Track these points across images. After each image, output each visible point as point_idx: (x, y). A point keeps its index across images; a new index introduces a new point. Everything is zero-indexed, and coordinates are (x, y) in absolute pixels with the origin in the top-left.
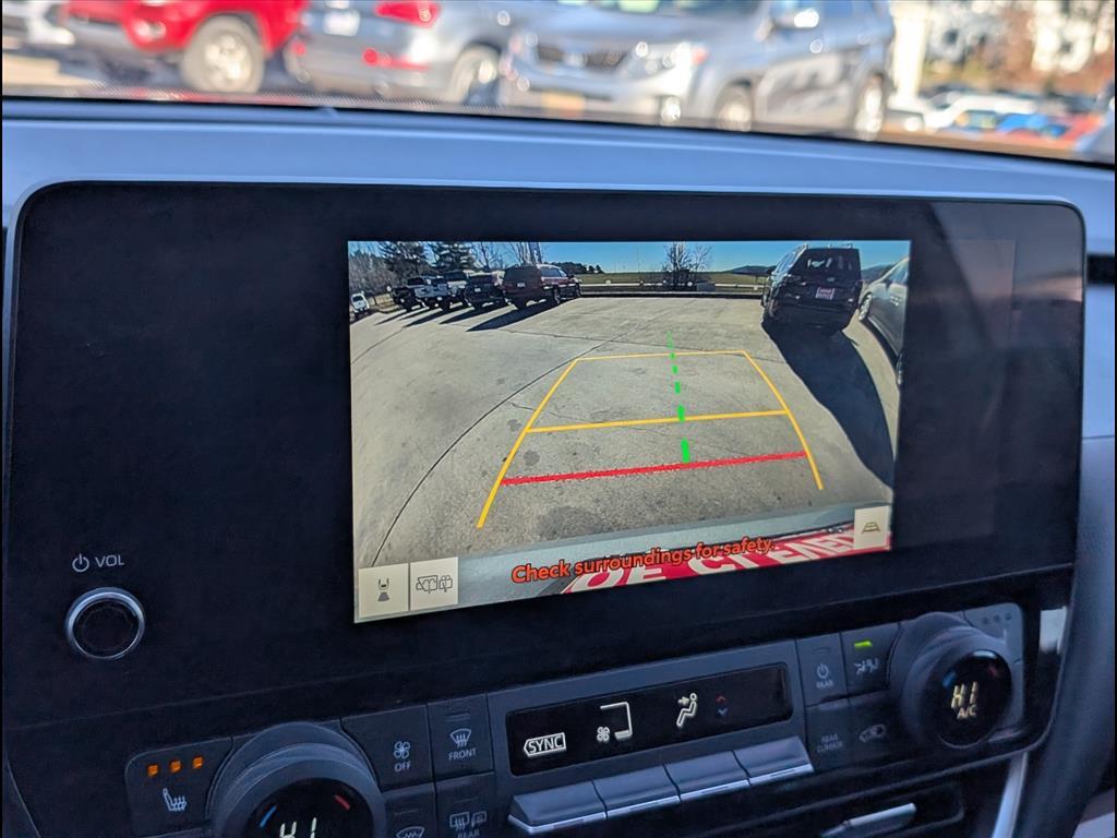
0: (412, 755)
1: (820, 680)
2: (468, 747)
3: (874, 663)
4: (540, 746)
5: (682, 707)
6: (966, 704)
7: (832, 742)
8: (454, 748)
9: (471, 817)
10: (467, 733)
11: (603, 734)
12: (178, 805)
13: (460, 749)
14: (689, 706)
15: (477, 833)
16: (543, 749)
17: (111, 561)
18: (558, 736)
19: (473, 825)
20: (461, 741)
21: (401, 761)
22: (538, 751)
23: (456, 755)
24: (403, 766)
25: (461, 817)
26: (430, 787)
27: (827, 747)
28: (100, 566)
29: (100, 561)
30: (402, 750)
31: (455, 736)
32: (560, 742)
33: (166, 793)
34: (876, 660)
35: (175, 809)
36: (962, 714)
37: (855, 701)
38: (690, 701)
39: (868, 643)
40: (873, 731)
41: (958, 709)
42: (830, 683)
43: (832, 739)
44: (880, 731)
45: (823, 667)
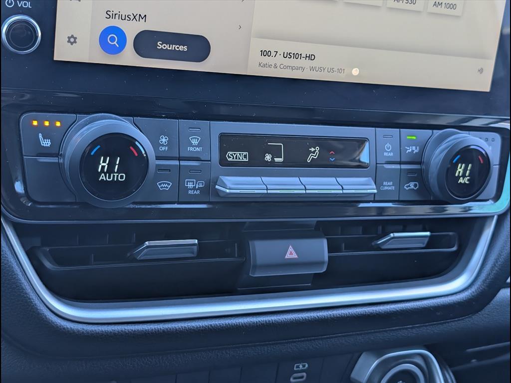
0: (169, 144)
1: (386, 152)
2: (198, 146)
3: (416, 149)
4: (235, 156)
5: (311, 152)
6: (464, 176)
7: (389, 186)
8: (191, 145)
9: (196, 183)
10: (198, 139)
11: (268, 157)
12: (46, 143)
13: (193, 146)
14: (315, 152)
15: (198, 192)
16: (236, 159)
17: (25, 4)
18: (245, 153)
19: (197, 187)
20: (195, 142)
21: (163, 145)
22: (233, 159)
23: (192, 149)
24: (163, 148)
25: (191, 181)
26: (176, 163)
27: (386, 188)
28: (20, 6)
29: (20, 4)
30: (164, 140)
31: (192, 139)
32: (245, 156)
33: (40, 136)
34: (418, 148)
35: (44, 145)
36: (461, 181)
37: (404, 167)
38: (316, 151)
39: (414, 138)
40: (412, 185)
41: (459, 177)
42: (391, 154)
43: (389, 184)
44: (415, 186)
45: (388, 145)
